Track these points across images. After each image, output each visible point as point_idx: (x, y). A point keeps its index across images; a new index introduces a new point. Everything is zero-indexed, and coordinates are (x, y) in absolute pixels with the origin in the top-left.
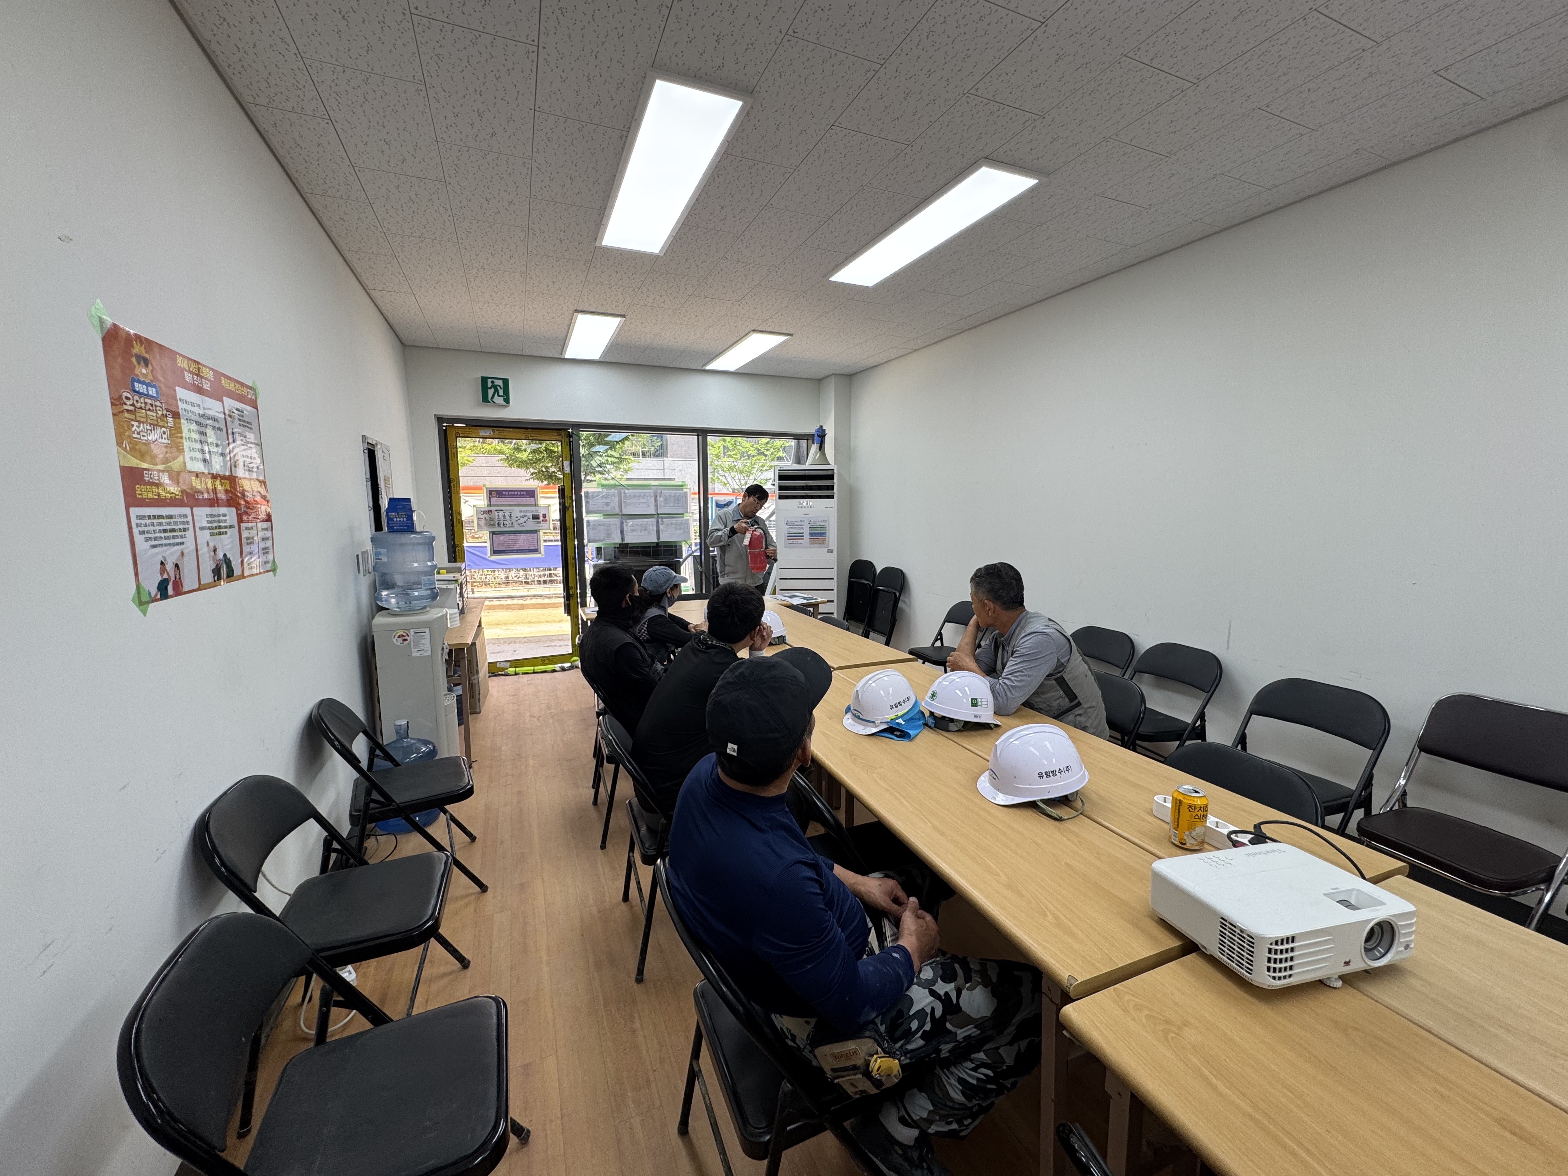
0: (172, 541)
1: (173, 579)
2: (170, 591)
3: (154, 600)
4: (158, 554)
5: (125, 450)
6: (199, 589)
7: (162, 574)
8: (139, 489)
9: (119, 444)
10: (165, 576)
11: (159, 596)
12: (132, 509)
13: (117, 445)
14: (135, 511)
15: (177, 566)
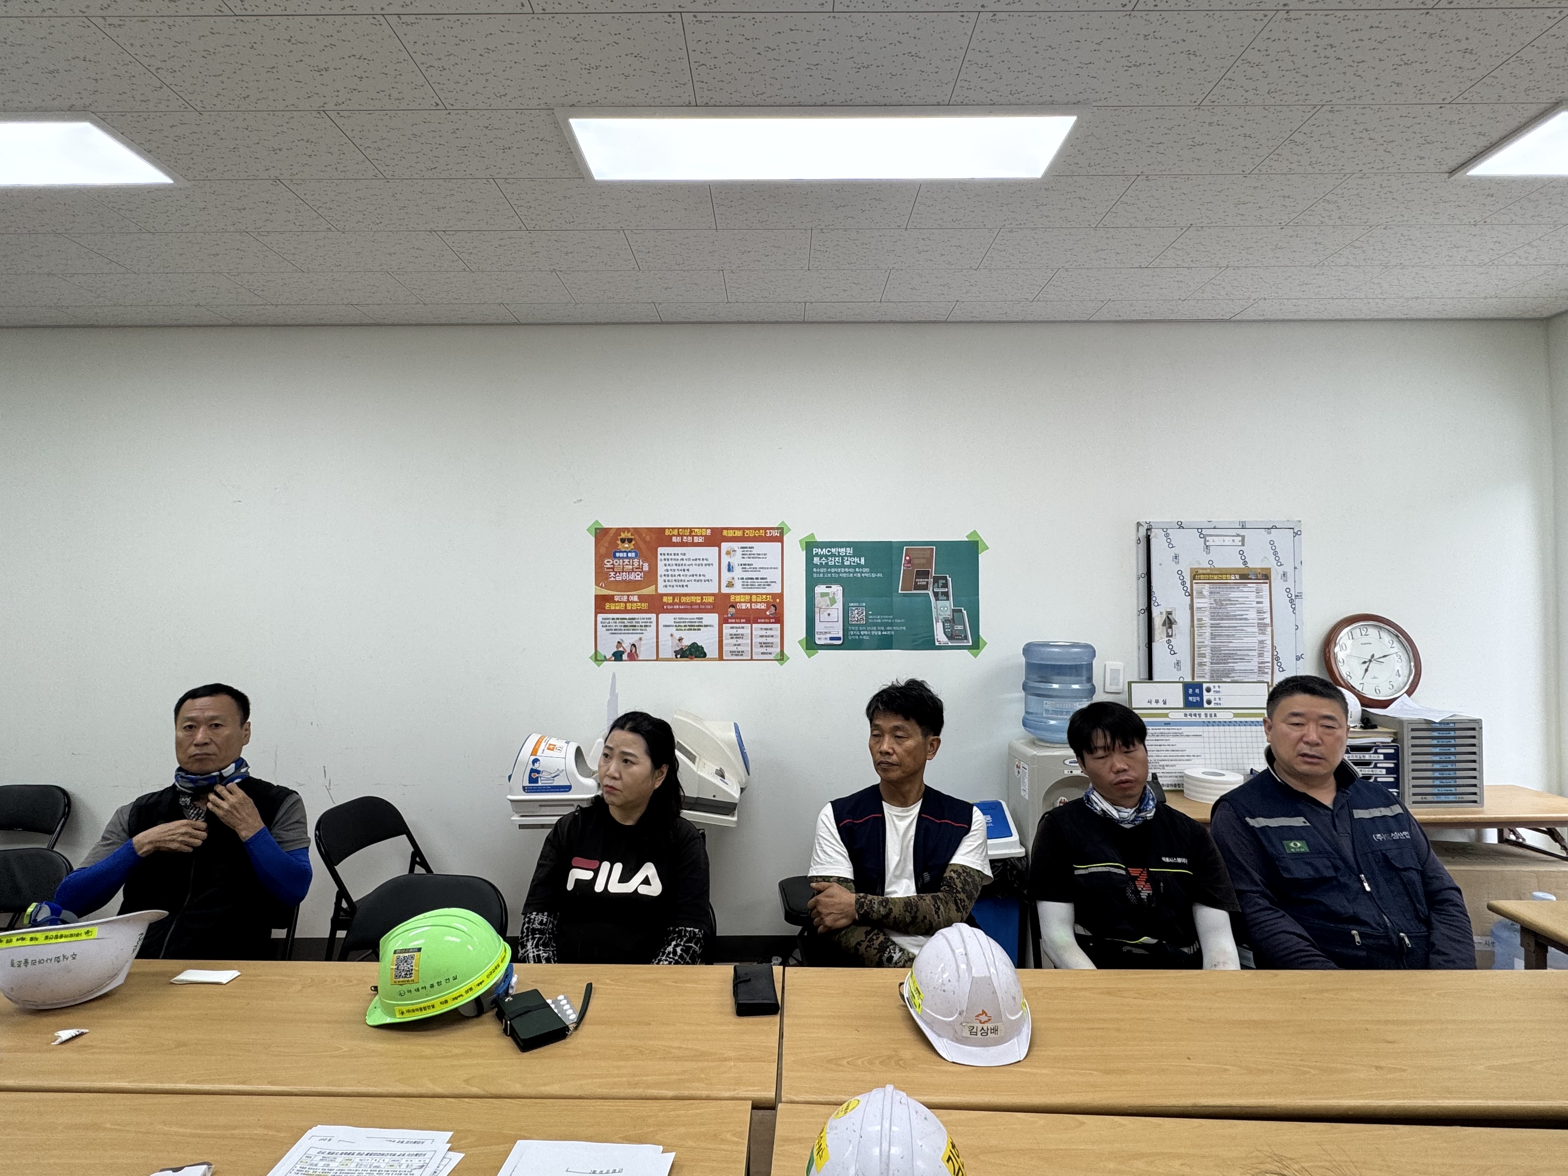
0: (631, 632)
1: (628, 651)
2: (625, 657)
3: (609, 660)
4: (618, 638)
5: (601, 587)
6: (657, 660)
7: (617, 647)
8: (607, 606)
9: (597, 584)
10: (621, 649)
11: (613, 658)
12: (599, 615)
13: (596, 585)
14: (600, 617)
15: (634, 645)
